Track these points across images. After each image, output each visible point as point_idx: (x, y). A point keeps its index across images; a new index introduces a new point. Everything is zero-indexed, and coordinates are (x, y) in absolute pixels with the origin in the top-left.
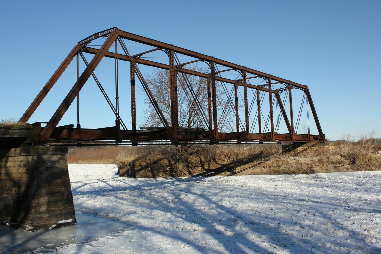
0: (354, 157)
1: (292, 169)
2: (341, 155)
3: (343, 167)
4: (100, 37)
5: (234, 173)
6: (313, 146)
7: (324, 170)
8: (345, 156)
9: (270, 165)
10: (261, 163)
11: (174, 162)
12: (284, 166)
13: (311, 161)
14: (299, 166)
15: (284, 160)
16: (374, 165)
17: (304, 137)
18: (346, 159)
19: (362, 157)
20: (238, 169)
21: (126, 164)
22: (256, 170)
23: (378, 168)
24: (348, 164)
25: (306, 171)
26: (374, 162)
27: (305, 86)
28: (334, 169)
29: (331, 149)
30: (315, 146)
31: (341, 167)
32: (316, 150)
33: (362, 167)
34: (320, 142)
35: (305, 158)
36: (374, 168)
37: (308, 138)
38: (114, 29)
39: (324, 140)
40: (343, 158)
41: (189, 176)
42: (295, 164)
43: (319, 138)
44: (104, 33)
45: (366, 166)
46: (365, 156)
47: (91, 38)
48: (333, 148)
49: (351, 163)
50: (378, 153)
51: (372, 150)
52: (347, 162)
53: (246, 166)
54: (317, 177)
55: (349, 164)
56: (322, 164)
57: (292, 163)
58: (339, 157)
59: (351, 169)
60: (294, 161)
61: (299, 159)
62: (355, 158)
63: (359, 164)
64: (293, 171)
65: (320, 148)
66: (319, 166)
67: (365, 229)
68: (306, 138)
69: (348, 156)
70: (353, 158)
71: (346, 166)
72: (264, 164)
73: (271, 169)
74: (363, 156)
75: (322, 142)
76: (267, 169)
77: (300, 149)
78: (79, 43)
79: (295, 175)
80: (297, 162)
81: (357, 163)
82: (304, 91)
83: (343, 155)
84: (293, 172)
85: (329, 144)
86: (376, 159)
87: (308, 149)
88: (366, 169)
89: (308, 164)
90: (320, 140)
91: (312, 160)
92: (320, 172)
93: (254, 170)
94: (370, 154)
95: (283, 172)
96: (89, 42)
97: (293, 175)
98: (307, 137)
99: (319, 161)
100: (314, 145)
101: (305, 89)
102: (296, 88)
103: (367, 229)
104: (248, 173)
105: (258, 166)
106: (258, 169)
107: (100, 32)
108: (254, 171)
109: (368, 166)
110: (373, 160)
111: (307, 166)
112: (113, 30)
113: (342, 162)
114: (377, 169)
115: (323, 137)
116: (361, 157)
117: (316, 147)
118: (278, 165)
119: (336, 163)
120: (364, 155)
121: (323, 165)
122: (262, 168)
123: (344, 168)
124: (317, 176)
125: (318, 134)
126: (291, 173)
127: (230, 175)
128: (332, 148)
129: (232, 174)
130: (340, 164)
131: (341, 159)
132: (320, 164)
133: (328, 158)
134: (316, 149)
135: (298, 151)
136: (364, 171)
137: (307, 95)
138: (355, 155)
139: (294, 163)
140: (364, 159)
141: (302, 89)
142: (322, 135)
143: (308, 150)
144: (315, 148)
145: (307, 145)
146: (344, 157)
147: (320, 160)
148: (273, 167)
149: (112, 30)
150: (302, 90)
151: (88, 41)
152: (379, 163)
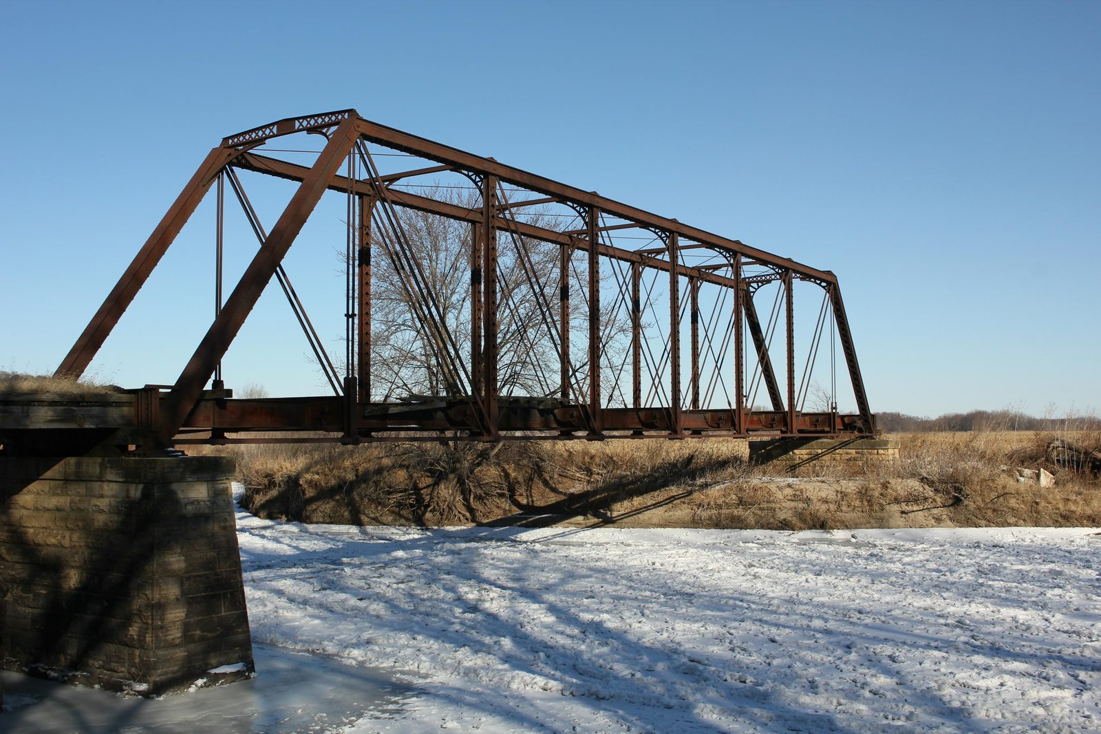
0: (957, 485)
1: (782, 515)
2: (923, 480)
3: (926, 514)
4: (299, 130)
5: (607, 522)
6: (840, 448)
7: (872, 521)
8: (933, 482)
9: (720, 501)
10: (690, 493)
11: (429, 481)
12: (759, 504)
13: (837, 491)
14: (801, 505)
15: (761, 488)
16: (1013, 510)
17: (817, 421)
18: (935, 490)
19: (981, 487)
20: (619, 509)
21: (278, 478)
22: (676, 513)
23: (1024, 520)
24: (940, 504)
25: (823, 523)
26: (1013, 502)
27: (829, 273)
28: (902, 519)
29: (891, 458)
30: (847, 447)
31: (921, 513)
32: (849, 460)
33: (979, 516)
34: (862, 437)
35: (820, 484)
36: (1011, 520)
37: (830, 426)
38: (346, 116)
39: (871, 432)
40: (926, 487)
41: (471, 525)
42: (792, 500)
43: (859, 424)
44: (312, 122)
45: (990, 513)
46: (988, 482)
47: (268, 131)
48: (897, 456)
49: (951, 502)
50: (1021, 476)
51: (1006, 464)
52: (938, 500)
53: (648, 499)
54: (853, 540)
55: (944, 506)
56: (869, 501)
57: (782, 497)
58: (914, 484)
59: (951, 519)
60: (788, 491)
61: (802, 487)
62: (961, 489)
63: (972, 506)
64: (785, 520)
65: (859, 455)
66: (860, 509)
67: (1034, 701)
68: (823, 423)
69: (941, 481)
70: (955, 487)
71: (935, 511)
72: (702, 497)
73: (723, 511)
74: (985, 484)
75: (867, 437)
76: (708, 512)
77: (801, 453)
78: (226, 139)
79: (792, 532)
80: (798, 493)
81: (966, 502)
82: (824, 287)
83: (926, 478)
84: (785, 525)
85: (886, 445)
86: (1018, 494)
87: (823, 454)
88: (990, 523)
89: (827, 502)
90: (860, 431)
91: (839, 489)
92: (863, 526)
93: (671, 513)
94: (1003, 480)
95: (757, 522)
96: (261, 141)
97: (787, 532)
98: (827, 422)
99: (860, 492)
100: (844, 445)
101: (829, 283)
102: (802, 279)
103: (1042, 702)
104: (655, 520)
105: (684, 503)
106: (683, 512)
107: (298, 119)
108: (671, 516)
109: (996, 515)
110: (1011, 497)
111: (824, 507)
112: (343, 117)
113: (926, 499)
114: (1022, 522)
115: (869, 424)
116: (979, 487)
117: (850, 451)
118: (741, 502)
119: (907, 501)
120: (986, 480)
121: (871, 505)
122: (695, 508)
123: (930, 518)
124: (853, 536)
125: (858, 412)
126: (780, 525)
127: (594, 526)
128: (894, 454)
129: (601, 522)
130: (918, 505)
131: (921, 489)
132: (862, 501)
133: (885, 486)
134: (849, 456)
135: (795, 460)
136: (986, 526)
137: (832, 301)
138: (962, 479)
139: (790, 498)
140: (986, 493)
141: (818, 282)
142: (868, 417)
143: (824, 458)
144: (847, 454)
145: (822, 443)
146: (931, 483)
147: (863, 492)
148: (728, 506)
149: (340, 117)
150: (819, 284)
151: (256, 137)
152: (1025, 505)
